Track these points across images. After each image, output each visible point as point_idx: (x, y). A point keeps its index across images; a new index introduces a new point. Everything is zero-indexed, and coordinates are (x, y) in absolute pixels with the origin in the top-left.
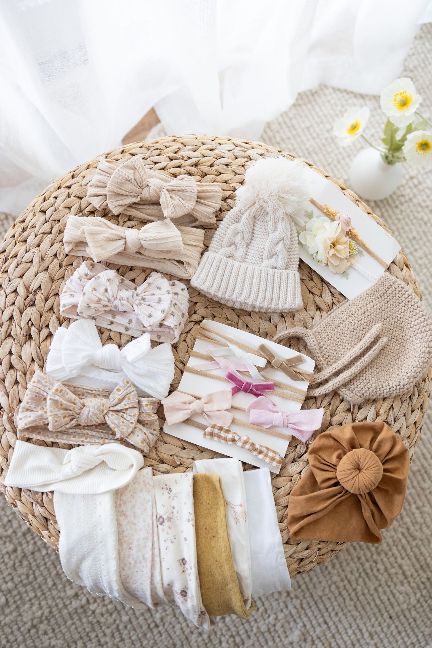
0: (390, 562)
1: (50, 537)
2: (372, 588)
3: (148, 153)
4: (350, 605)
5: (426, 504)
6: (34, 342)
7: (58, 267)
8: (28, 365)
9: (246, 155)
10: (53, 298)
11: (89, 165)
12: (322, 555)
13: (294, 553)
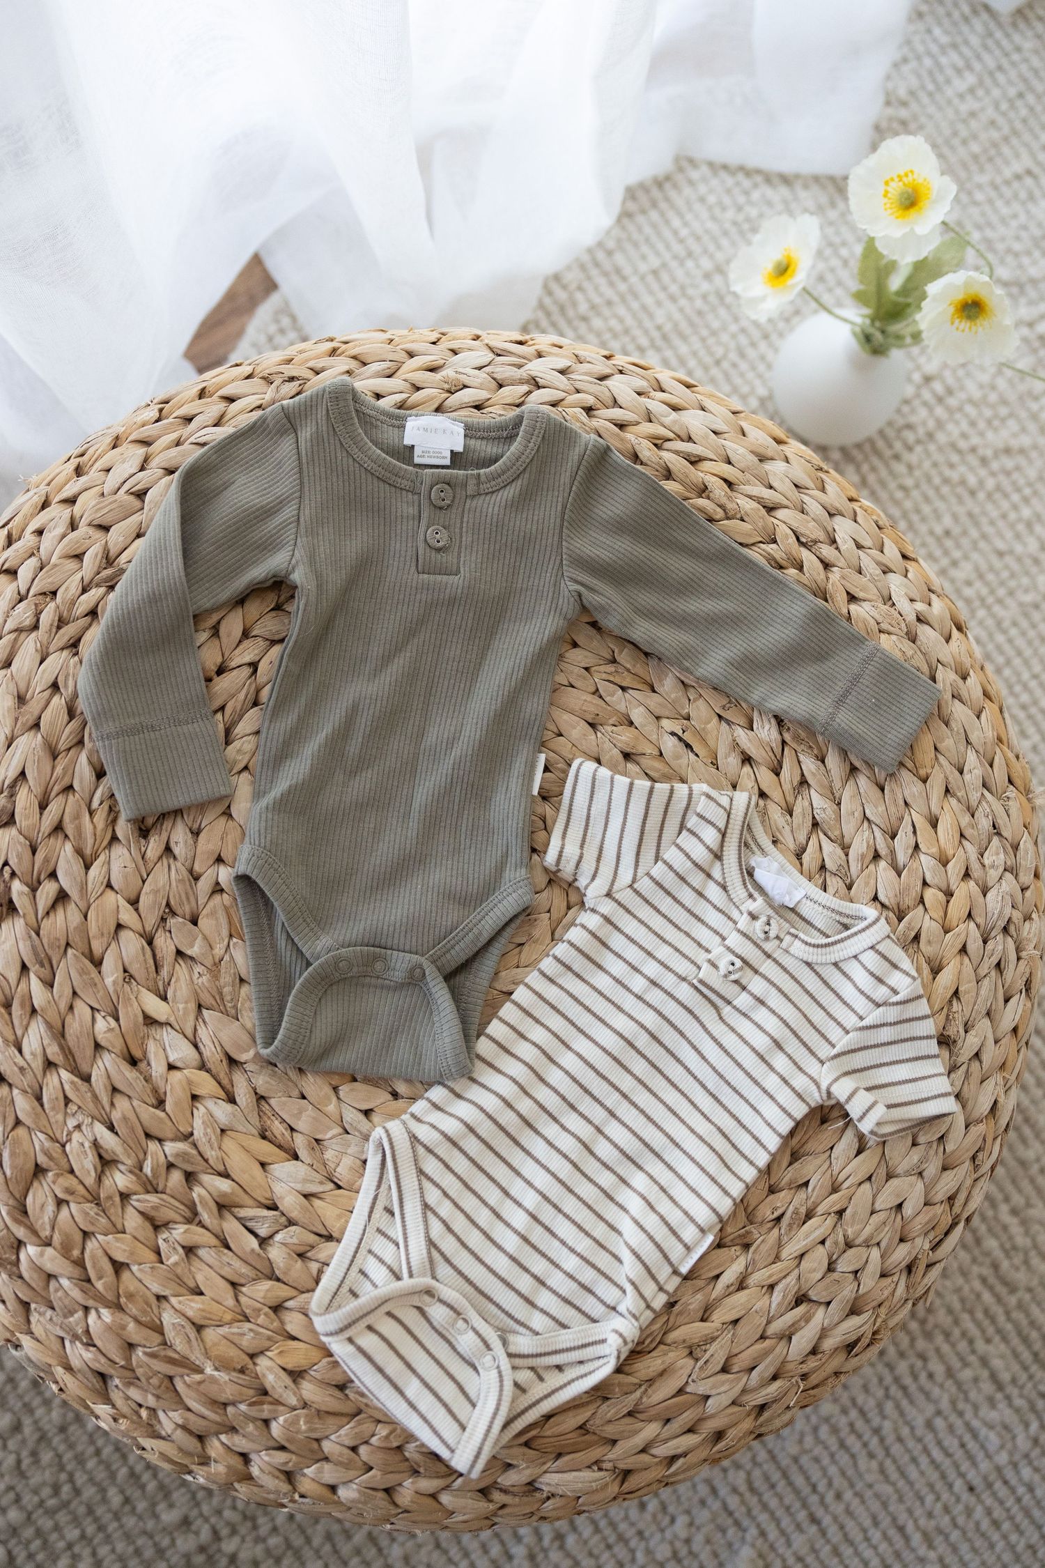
0: (958, 1354)
1: (115, 1420)
2: (919, 1422)
3: (270, 393)
4: (869, 1471)
5: (1035, 1200)
6: (22, 921)
7: (66, 717)
8: (13, 982)
9: (525, 376)
10: (61, 798)
11: (117, 438)
12: (813, 1388)
13: (744, 1391)
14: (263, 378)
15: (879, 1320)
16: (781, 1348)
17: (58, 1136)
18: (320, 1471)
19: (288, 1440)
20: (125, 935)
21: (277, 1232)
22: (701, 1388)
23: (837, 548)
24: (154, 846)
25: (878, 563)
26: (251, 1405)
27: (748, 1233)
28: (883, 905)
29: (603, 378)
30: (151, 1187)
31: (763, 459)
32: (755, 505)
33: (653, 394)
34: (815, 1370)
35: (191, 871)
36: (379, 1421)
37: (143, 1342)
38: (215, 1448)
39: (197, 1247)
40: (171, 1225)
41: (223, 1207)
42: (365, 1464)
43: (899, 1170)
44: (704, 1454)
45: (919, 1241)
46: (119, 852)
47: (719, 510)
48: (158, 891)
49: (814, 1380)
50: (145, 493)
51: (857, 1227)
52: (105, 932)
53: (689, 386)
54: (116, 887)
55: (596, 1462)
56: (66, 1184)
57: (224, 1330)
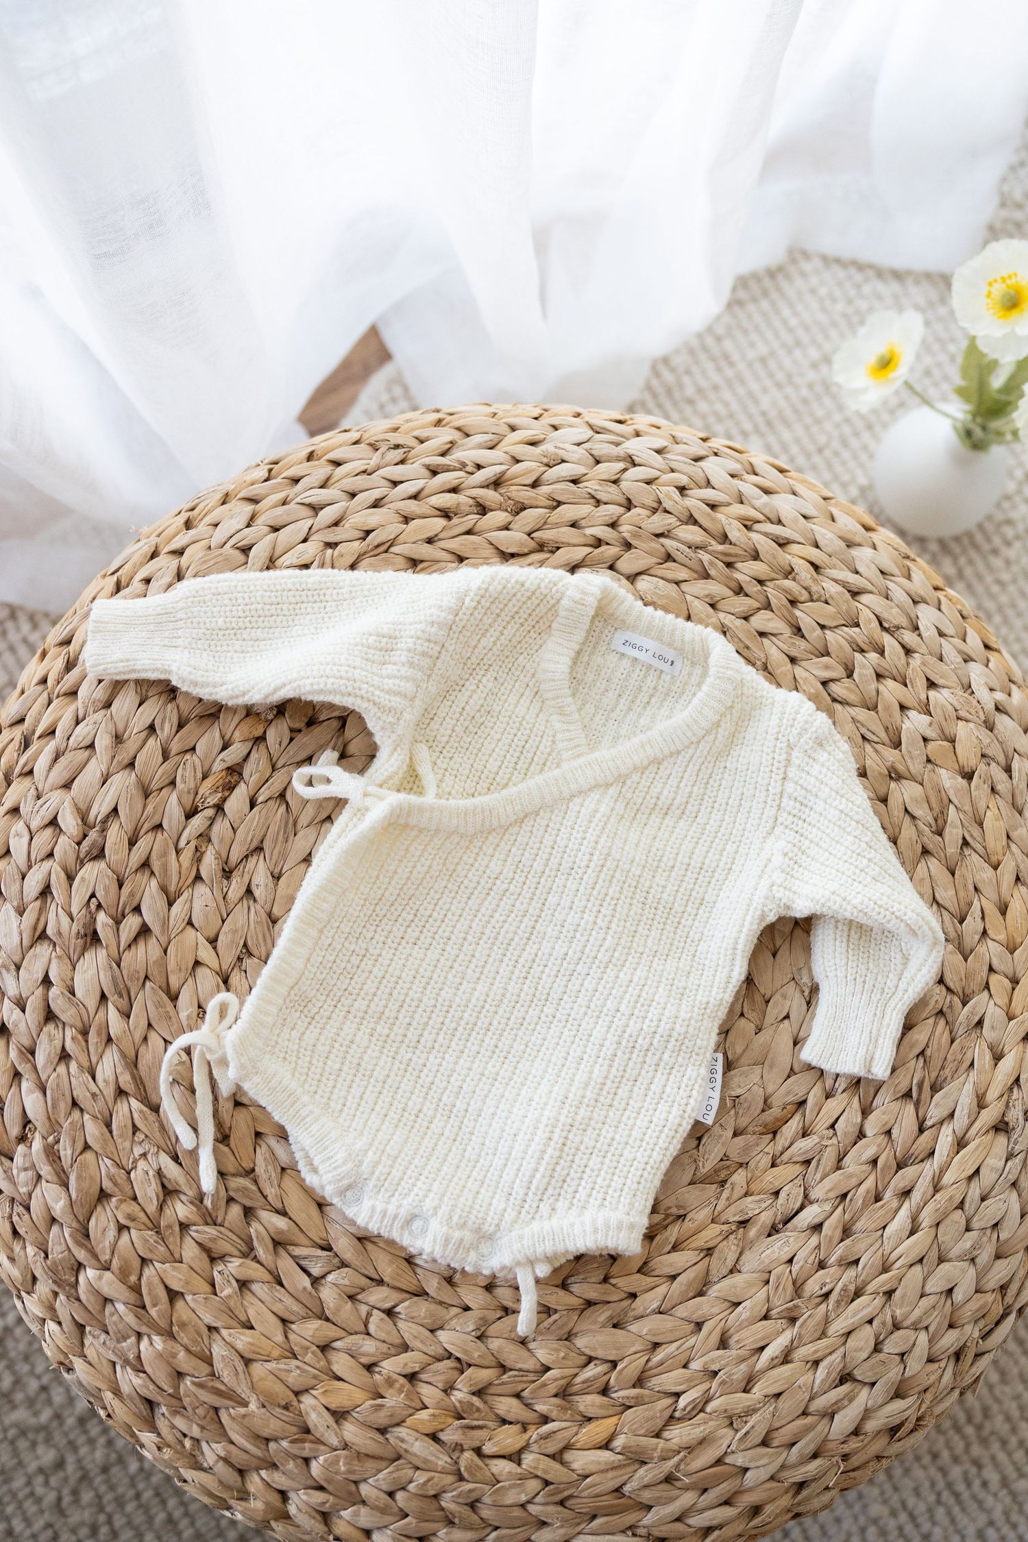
1: (159, 1449)
3: (375, 459)
6: (104, 951)
7: (161, 759)
8: (92, 1010)
9: (622, 453)
10: (150, 836)
11: (227, 495)
12: (853, 1470)
13: (783, 1467)
14: (370, 445)
15: (924, 1406)
16: (823, 1426)
17: (124, 1163)
18: (356, 1514)
19: (326, 1480)
20: (201, 971)
21: (329, 1272)
22: (739, 1460)
23: (919, 635)
24: (236, 888)
25: (960, 652)
26: (292, 1442)
27: (796, 1306)
28: (948, 989)
29: (697, 459)
30: (210, 1219)
31: (850, 544)
32: (840, 589)
33: (746, 477)
34: (856, 1451)
35: (269, 915)
36: (418, 1468)
37: (192, 1372)
38: (254, 1483)
39: (252, 1281)
40: (227, 1259)
41: (278, 1244)
42: (401, 1510)
43: (952, 1254)
44: (739, 1527)
45: (968, 1329)
46: (201, 889)
47: (804, 592)
48: (236, 931)
49: (855, 1461)
50: (250, 549)
51: (906, 1309)
52: (183, 967)
53: (782, 471)
54: (196, 925)
55: (630, 1528)
56: (129, 1210)
57: (270, 1366)
